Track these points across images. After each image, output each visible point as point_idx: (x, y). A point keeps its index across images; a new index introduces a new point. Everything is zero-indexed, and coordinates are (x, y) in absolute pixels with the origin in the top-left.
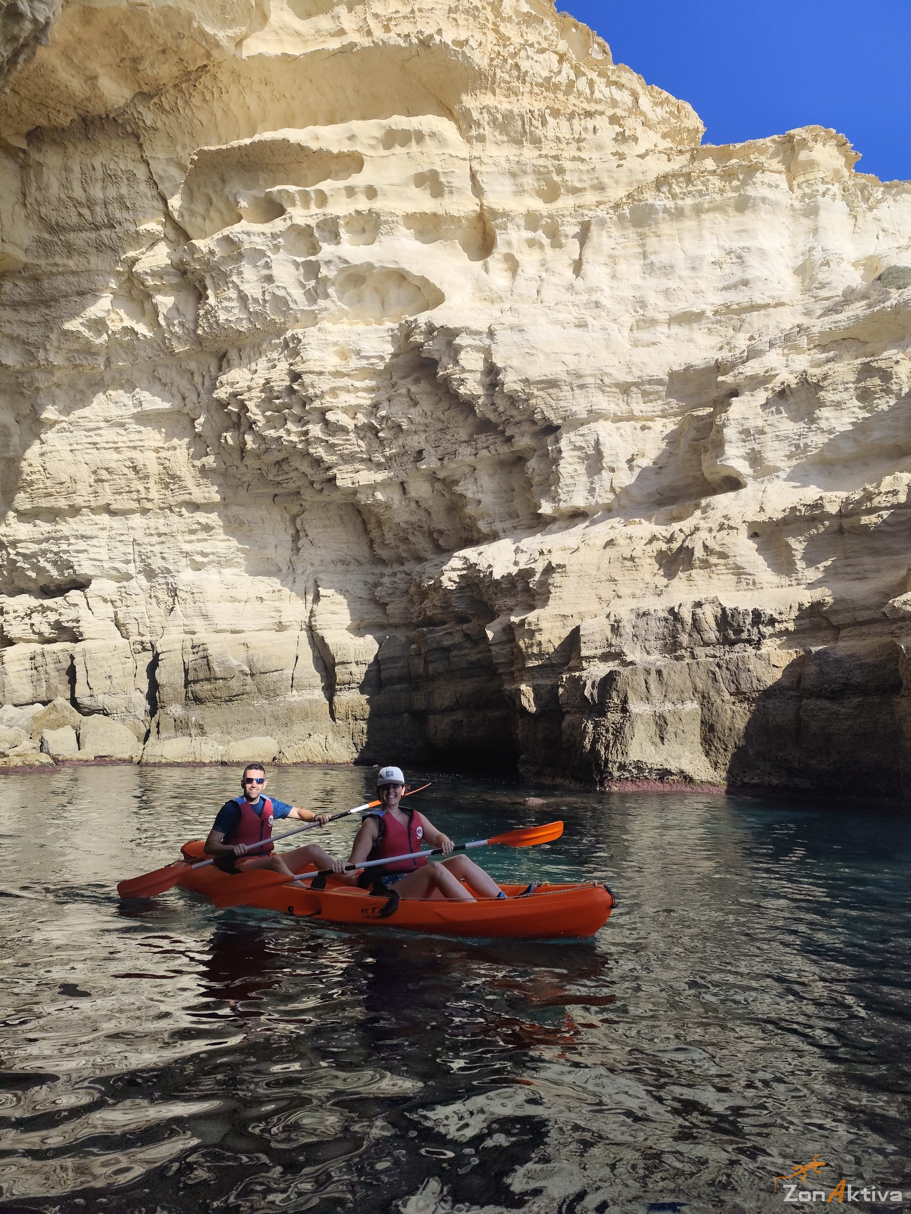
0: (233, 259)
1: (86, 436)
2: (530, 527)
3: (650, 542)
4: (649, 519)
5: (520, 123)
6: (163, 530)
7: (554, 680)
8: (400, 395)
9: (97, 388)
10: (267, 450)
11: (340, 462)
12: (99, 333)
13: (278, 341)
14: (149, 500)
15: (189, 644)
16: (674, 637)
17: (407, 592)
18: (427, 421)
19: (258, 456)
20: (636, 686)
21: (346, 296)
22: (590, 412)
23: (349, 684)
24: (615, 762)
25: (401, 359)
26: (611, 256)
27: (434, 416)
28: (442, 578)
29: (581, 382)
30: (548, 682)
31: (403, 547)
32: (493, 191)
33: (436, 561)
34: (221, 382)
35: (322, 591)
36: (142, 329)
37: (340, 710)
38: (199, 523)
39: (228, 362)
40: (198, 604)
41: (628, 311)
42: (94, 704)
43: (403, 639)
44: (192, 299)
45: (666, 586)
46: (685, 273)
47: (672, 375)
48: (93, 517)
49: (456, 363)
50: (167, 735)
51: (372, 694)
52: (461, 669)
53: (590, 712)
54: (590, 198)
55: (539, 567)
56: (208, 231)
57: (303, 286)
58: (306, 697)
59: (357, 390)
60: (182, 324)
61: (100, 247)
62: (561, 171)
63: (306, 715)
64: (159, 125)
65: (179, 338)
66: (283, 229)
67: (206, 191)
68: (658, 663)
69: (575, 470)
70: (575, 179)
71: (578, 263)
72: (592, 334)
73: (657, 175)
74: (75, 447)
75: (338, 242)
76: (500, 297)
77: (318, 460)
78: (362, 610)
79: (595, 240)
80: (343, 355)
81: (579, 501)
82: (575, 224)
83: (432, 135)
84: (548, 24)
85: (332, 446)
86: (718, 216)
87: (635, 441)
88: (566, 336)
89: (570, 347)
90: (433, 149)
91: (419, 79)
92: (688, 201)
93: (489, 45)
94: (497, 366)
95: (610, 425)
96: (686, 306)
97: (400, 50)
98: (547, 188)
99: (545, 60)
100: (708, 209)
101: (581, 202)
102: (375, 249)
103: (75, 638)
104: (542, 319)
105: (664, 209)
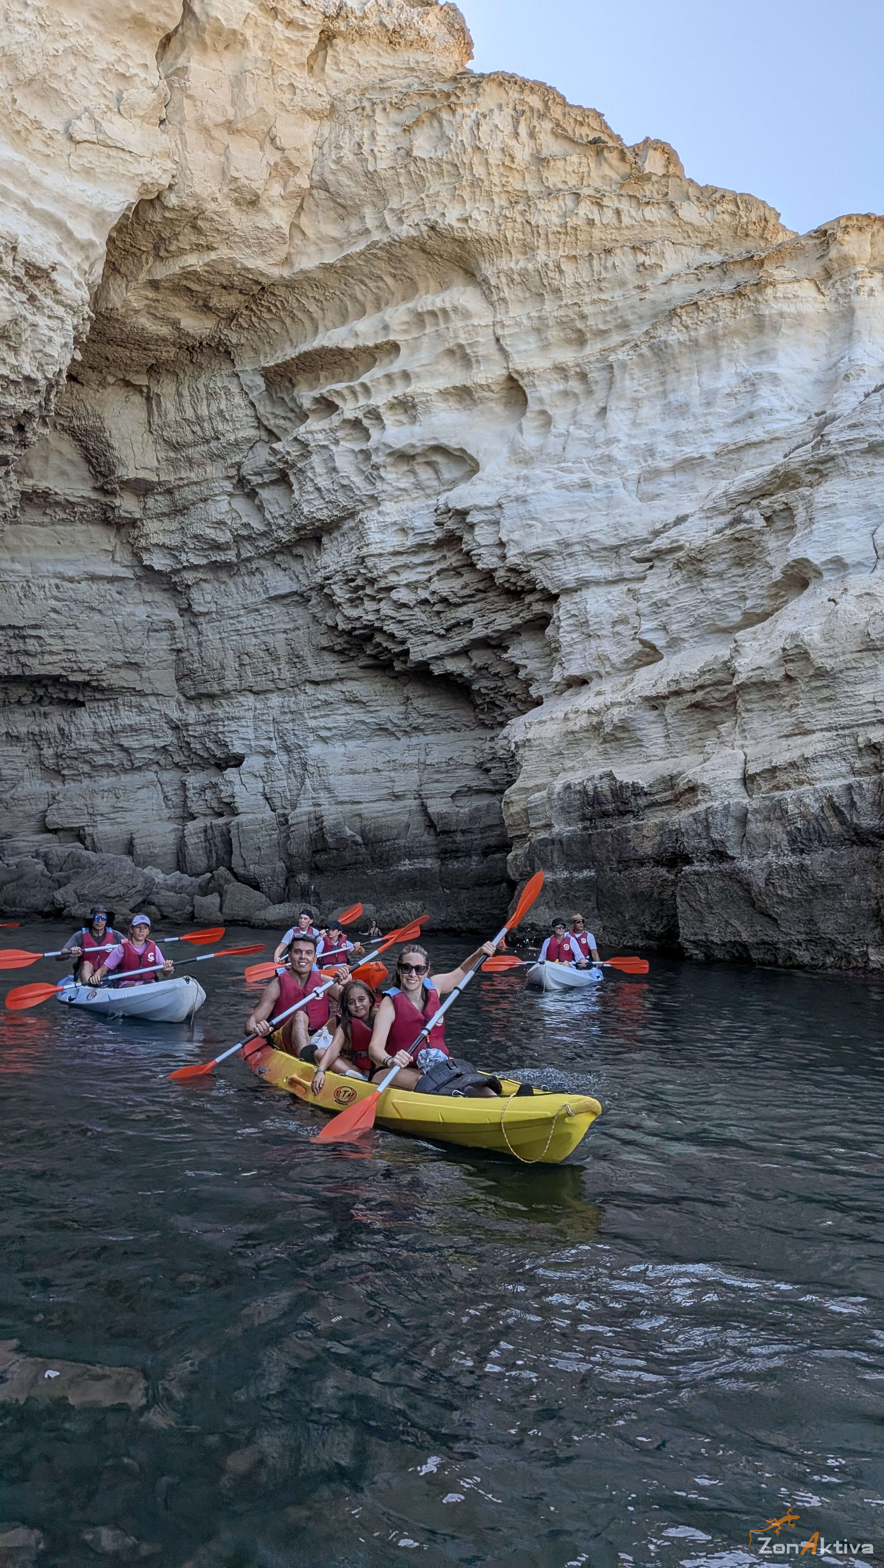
0: (305, 456)
5: (537, 278)
6: (293, 707)
11: (410, 636)
12: (223, 532)
14: (282, 680)
15: (312, 816)
20: (543, 855)
22: (579, 580)
23: (454, 853)
26: (634, 400)
29: (569, 551)
32: (518, 352)
34: (318, 566)
35: (428, 760)
36: (256, 523)
37: (447, 879)
38: (321, 699)
39: (323, 546)
40: (323, 777)
41: (638, 461)
42: (246, 873)
44: (285, 494)
46: (699, 410)
48: (240, 699)
49: (474, 539)
54: (616, 338)
57: (362, 472)
58: (418, 866)
60: (283, 516)
61: (212, 457)
62: (583, 317)
64: (243, 341)
65: (283, 529)
66: (338, 423)
67: (281, 395)
69: (573, 639)
70: (600, 322)
71: (603, 411)
72: (596, 495)
73: (672, 307)
74: (224, 635)
75: (384, 428)
76: (532, 458)
77: (392, 636)
78: (469, 777)
79: (618, 384)
80: (401, 533)
81: (575, 669)
82: (603, 369)
83: (455, 309)
84: (575, 159)
85: (401, 622)
86: (736, 341)
87: (620, 605)
88: (570, 500)
89: (572, 512)
90: (457, 323)
91: (441, 257)
92: (702, 331)
93: (497, 211)
94: (504, 540)
95: (601, 591)
96: (689, 451)
97: (414, 238)
98: (573, 336)
99: (560, 206)
100: (724, 335)
101: (606, 345)
102: (417, 428)
103: (234, 812)
104: (550, 484)
105: (680, 343)
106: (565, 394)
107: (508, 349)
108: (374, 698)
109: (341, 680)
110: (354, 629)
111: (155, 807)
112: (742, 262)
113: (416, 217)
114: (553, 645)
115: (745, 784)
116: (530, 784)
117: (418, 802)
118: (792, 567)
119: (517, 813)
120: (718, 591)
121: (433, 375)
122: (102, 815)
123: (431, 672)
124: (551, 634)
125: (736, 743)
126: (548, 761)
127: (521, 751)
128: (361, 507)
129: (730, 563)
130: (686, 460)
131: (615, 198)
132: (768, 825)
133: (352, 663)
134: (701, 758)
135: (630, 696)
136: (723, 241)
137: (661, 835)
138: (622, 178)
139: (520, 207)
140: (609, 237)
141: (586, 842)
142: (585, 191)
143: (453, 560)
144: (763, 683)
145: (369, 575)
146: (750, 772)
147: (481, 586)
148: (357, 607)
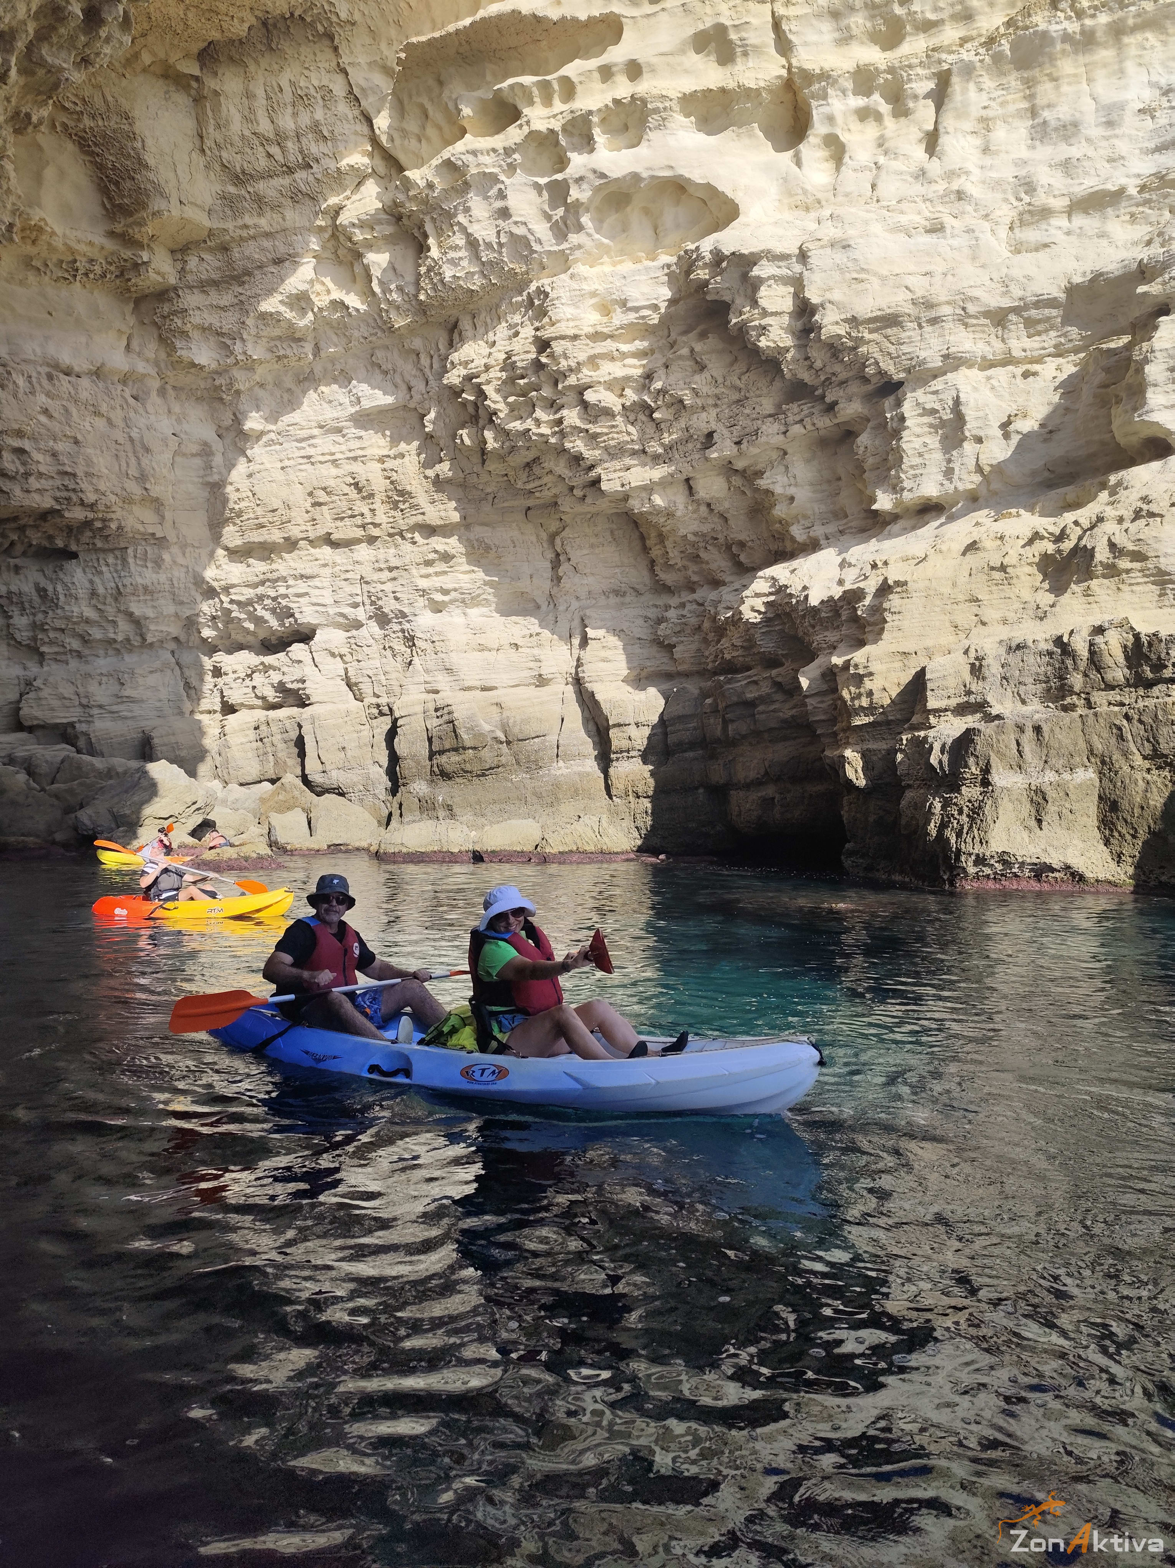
0: (457, 191)
1: (299, 449)
2: (863, 530)
3: (1030, 542)
4: (1031, 509)
6: (394, 562)
7: (891, 743)
8: (681, 357)
9: (307, 384)
10: (513, 449)
11: (606, 457)
12: (303, 311)
13: (520, 299)
14: (376, 525)
15: (431, 706)
16: (1062, 678)
17: (699, 628)
18: (717, 391)
19: (502, 458)
20: (1003, 749)
21: (605, 225)
22: (946, 357)
23: (628, 751)
24: (970, 854)
25: (681, 307)
26: (982, 120)
27: (728, 383)
28: (742, 608)
29: (933, 314)
30: (882, 746)
31: (693, 567)
32: (806, 44)
33: (737, 585)
34: (452, 363)
35: (591, 633)
36: (354, 301)
37: (618, 786)
38: (436, 552)
39: (460, 334)
40: (440, 655)
41: (1006, 200)
42: (327, 782)
43: (696, 692)
44: (411, 253)
45: (1052, 606)
46: (1096, 132)
47: (1072, 290)
48: (312, 550)
49: (755, 303)
50: (410, 818)
51: (658, 765)
52: (771, 730)
53: (939, 786)
54: (951, 34)
55: (871, 586)
56: (425, 156)
57: (548, 218)
58: (576, 769)
59: (624, 355)
60: (400, 289)
61: (296, 196)
63: (576, 793)
64: (357, 16)
65: (398, 308)
66: (518, 141)
67: (420, 100)
68: (1037, 716)
69: (925, 445)
71: (932, 135)
72: (951, 241)
74: (286, 463)
75: (592, 149)
76: (818, 201)
77: (575, 458)
80: (604, 308)
86: (1150, 37)
88: (913, 248)
89: (923, 262)
94: (811, 302)
95: (979, 373)
96: (1095, 184)
98: (886, 28)
100: (1134, 27)
101: (936, 42)
102: (642, 151)
103: (302, 702)
104: (878, 226)
105: (1063, 36)
106: (864, 114)
107: (791, 38)
111: (172, 697)
117: (574, 687)
121: (673, 70)
122: (101, 707)
128: (539, 271)
130: (1094, 195)
145: (555, 367)
148: (523, 416)
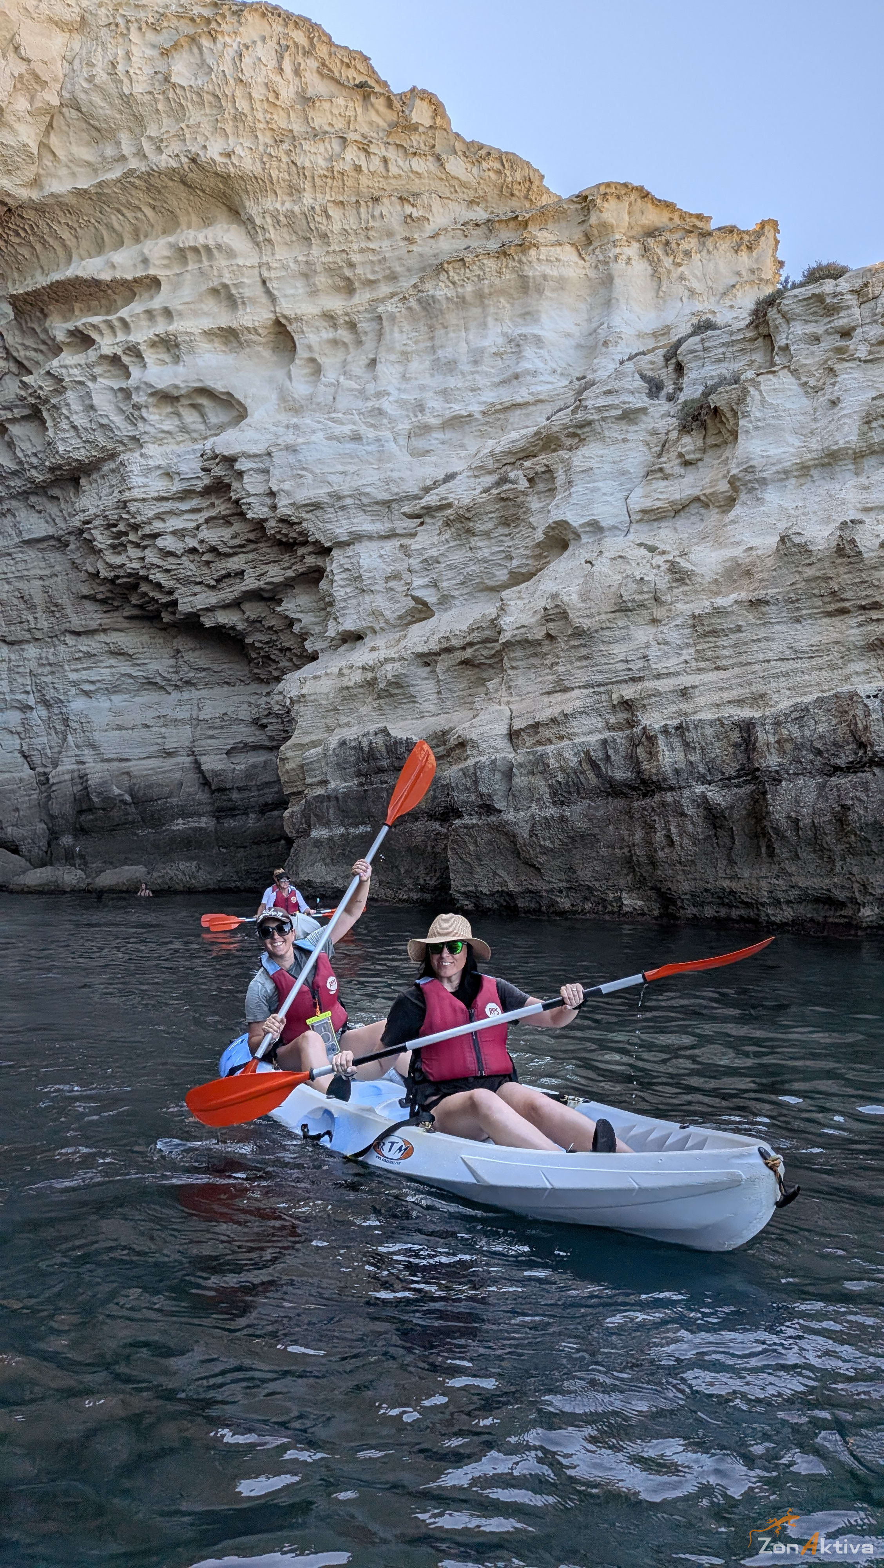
0: (58, 392)
6: (52, 659)
11: (178, 586)
14: (39, 630)
15: (76, 774)
20: (319, 812)
22: (351, 533)
23: (232, 810)
26: (403, 353)
29: (341, 503)
38: (82, 651)
39: (81, 488)
40: (87, 734)
41: (408, 416)
44: (37, 431)
46: (467, 368)
49: (242, 487)
50: (56, 863)
51: (256, 821)
54: (384, 289)
56: (41, 363)
57: (122, 412)
58: (192, 825)
59: (182, 513)
60: (37, 455)
62: (351, 265)
66: (95, 359)
67: (32, 325)
69: (347, 593)
70: (368, 271)
71: (373, 363)
72: (366, 448)
73: (439, 261)
75: (145, 366)
76: (302, 407)
77: (159, 586)
78: (245, 734)
79: (387, 337)
80: (166, 478)
81: (349, 624)
82: (372, 320)
83: (219, 247)
84: (341, 101)
85: (167, 571)
86: (502, 300)
87: (393, 561)
88: (341, 452)
89: (343, 464)
90: (221, 261)
91: (203, 191)
92: (469, 288)
93: (261, 148)
94: (274, 489)
95: (374, 545)
96: (458, 408)
97: (174, 170)
98: (342, 284)
99: (326, 149)
100: (490, 294)
101: (375, 295)
102: (180, 369)
104: (320, 435)
105: (447, 298)
106: (335, 342)
107: (275, 292)
108: (141, 650)
109: (105, 631)
110: (118, 577)
112: (507, 222)
113: (176, 147)
114: (327, 599)
115: (511, 740)
116: (306, 740)
117: (190, 759)
118: (553, 528)
119: (293, 769)
120: (486, 550)
121: (196, 314)
123: (202, 625)
124: (325, 588)
125: (502, 699)
126: (323, 717)
127: (296, 707)
128: (122, 448)
129: (496, 522)
130: (455, 418)
131: (382, 146)
132: (531, 778)
133: (116, 614)
134: (470, 714)
135: (403, 653)
136: (489, 199)
137: (434, 790)
138: (389, 126)
139: (285, 146)
140: (376, 185)
141: (362, 798)
142: (352, 136)
143: (222, 508)
144: (527, 641)
145: (132, 521)
146: (515, 728)
147: (252, 536)
148: (119, 553)
